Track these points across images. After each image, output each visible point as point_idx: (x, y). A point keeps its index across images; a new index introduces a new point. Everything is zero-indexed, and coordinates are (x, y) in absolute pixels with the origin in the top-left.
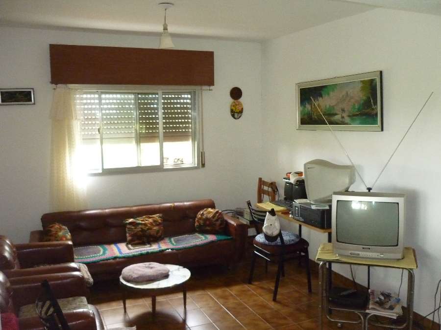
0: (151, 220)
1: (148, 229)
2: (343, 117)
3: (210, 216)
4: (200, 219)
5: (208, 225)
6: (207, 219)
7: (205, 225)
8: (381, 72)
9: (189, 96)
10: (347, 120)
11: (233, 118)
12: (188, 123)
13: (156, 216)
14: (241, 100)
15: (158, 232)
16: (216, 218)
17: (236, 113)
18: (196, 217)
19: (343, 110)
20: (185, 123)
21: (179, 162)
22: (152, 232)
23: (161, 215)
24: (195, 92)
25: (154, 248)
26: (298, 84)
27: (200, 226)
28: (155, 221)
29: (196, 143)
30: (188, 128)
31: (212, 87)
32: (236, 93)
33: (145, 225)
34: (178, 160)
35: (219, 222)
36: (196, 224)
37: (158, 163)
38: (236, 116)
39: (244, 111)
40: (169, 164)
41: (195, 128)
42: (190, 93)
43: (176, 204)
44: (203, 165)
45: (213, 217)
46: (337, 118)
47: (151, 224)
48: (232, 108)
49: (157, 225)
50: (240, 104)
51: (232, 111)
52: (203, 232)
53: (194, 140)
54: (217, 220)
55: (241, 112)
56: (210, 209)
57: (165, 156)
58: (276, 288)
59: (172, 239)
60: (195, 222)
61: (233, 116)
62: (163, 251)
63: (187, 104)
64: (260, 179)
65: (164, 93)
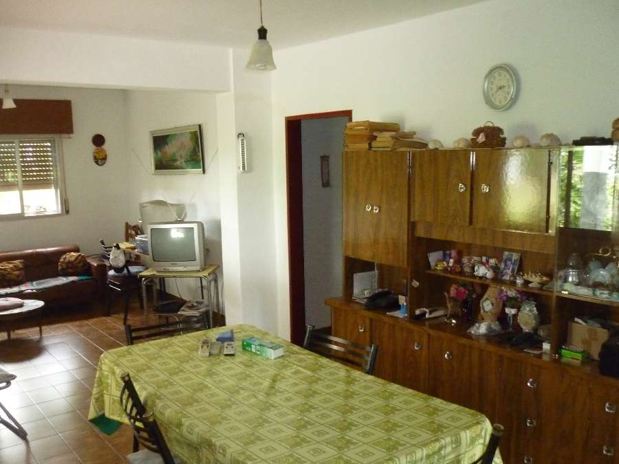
0: (11, 266)
1: (8, 274)
2: (181, 163)
3: (73, 259)
4: (63, 262)
5: (71, 268)
6: (69, 262)
7: (68, 268)
8: (200, 126)
9: (49, 144)
10: (184, 165)
11: (97, 166)
12: (49, 171)
13: (17, 262)
14: (105, 147)
15: (18, 276)
16: (78, 261)
17: (100, 159)
18: (59, 262)
19: (181, 156)
20: (47, 171)
21: (42, 210)
22: (13, 277)
23: (22, 261)
24: (54, 140)
25: (15, 289)
26: (152, 133)
27: (63, 269)
28: (15, 266)
29: (59, 191)
30: (50, 176)
31: (71, 135)
32: (99, 140)
33: (5, 270)
34: (41, 207)
35: (81, 264)
36: (60, 267)
37: (19, 211)
38: (100, 163)
39: (108, 157)
40: (30, 212)
41: (57, 175)
42: (50, 141)
43: (38, 250)
44: (67, 212)
45: (75, 260)
46: (178, 163)
47: (11, 269)
48: (95, 155)
49: (18, 270)
50: (103, 150)
51: (95, 158)
52: (66, 275)
53: (56, 188)
54: (80, 262)
55: (105, 159)
56: (73, 253)
57: (25, 204)
58: (126, 316)
59: (34, 283)
60: (58, 267)
61: (97, 163)
62: (22, 291)
63: (47, 151)
64: (127, 224)
65: (21, 142)
